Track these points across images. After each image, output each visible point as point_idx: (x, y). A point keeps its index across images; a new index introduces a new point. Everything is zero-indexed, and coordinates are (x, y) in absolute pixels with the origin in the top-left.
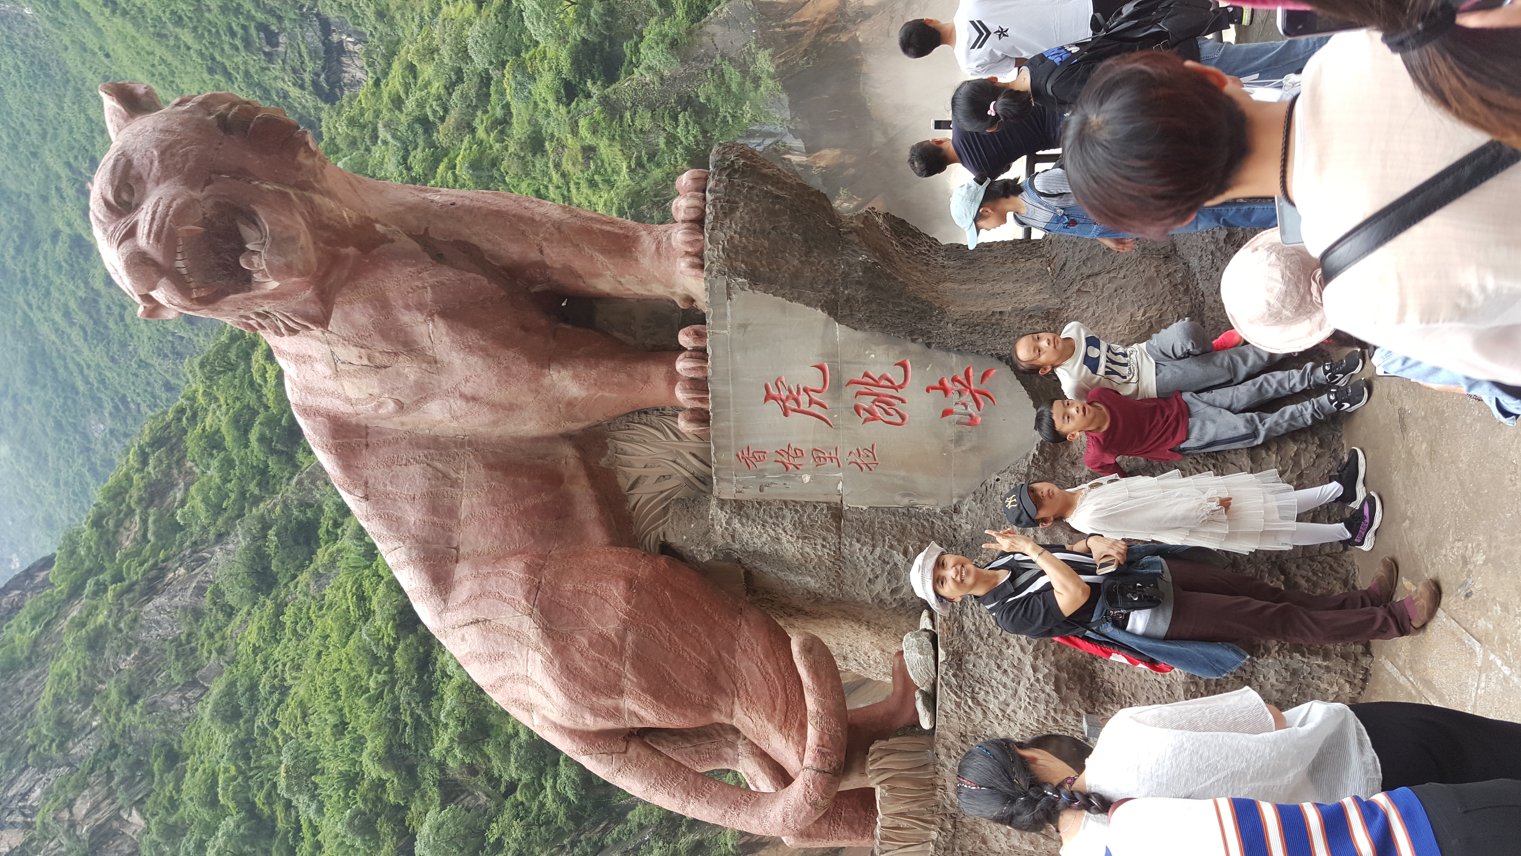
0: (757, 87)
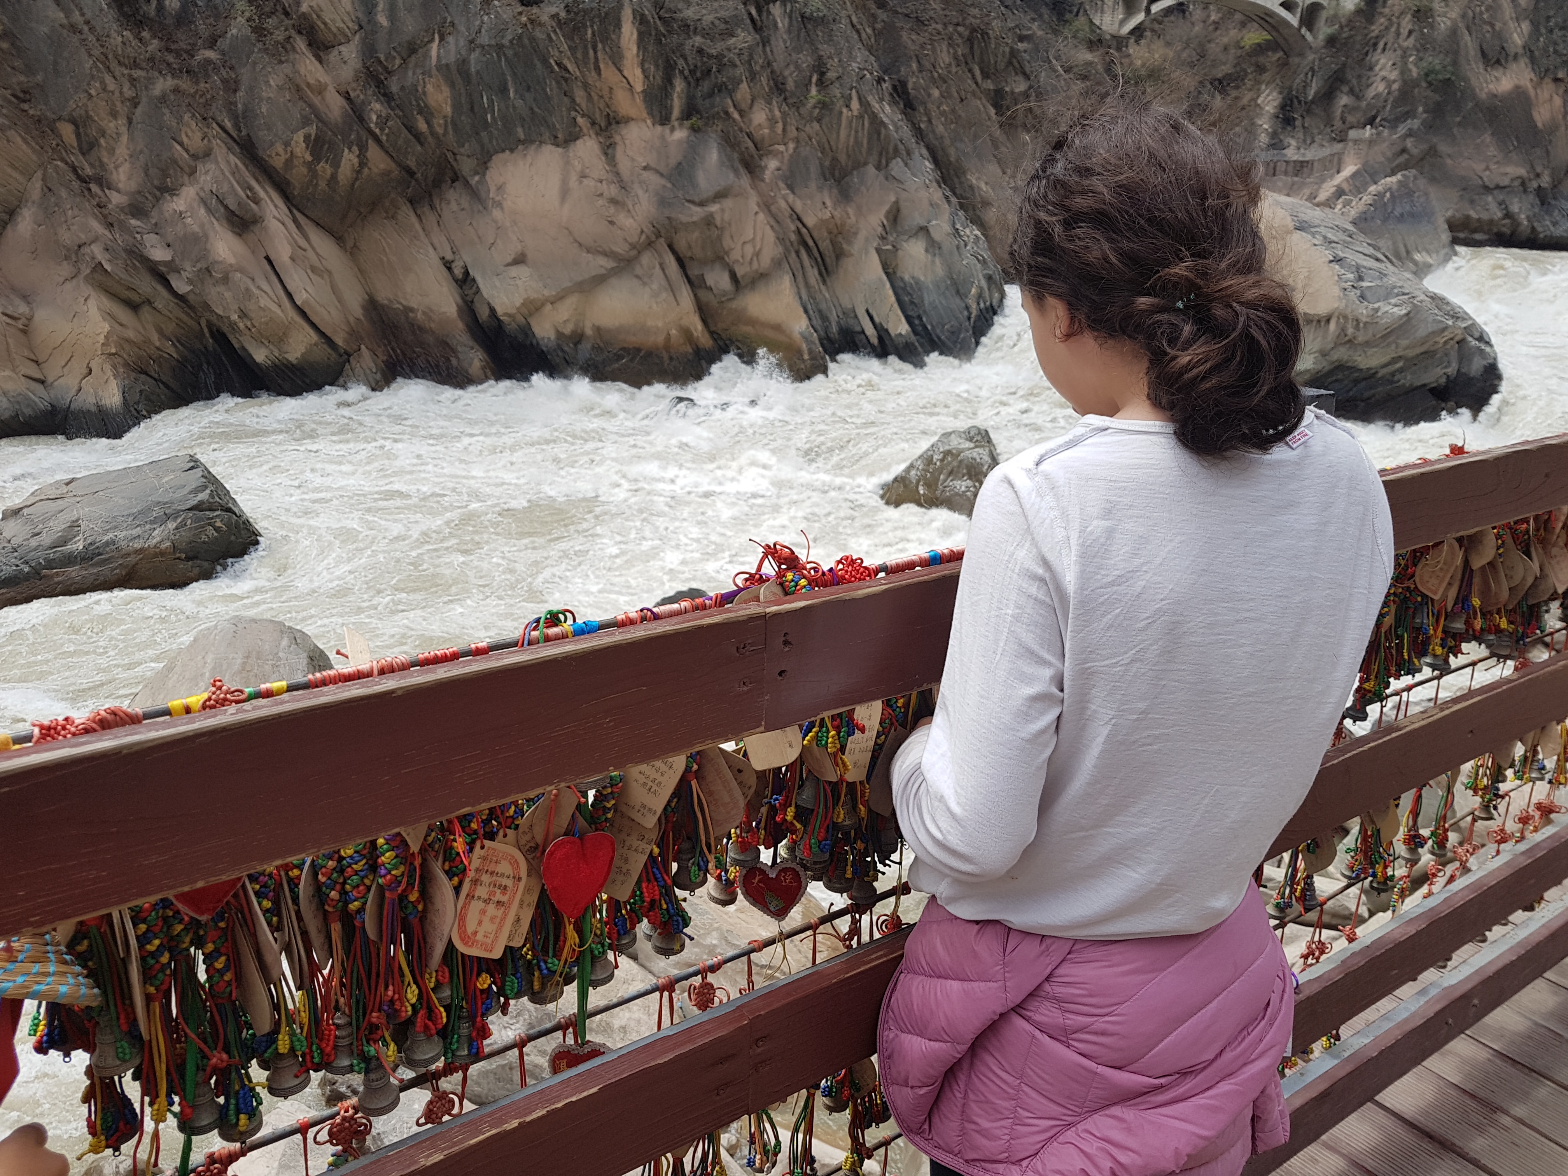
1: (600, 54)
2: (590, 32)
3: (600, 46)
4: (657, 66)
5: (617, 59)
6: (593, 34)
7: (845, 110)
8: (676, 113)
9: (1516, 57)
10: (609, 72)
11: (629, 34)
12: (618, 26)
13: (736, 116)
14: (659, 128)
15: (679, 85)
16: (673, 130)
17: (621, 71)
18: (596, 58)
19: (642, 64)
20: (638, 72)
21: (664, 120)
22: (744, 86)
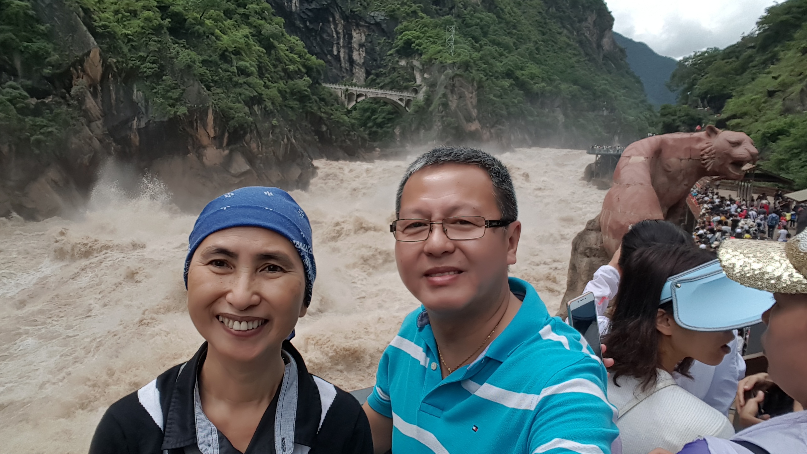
0: (170, 105)
1: (198, 125)
2: (195, 117)
3: (199, 122)
4: (219, 129)
5: (205, 126)
6: (197, 117)
7: (282, 142)
8: (225, 144)
9: (475, 120)
10: (201, 131)
11: (210, 117)
12: (207, 115)
13: (246, 145)
14: (219, 150)
15: (227, 135)
16: (224, 151)
17: (206, 130)
18: (197, 126)
19: (214, 128)
20: (213, 130)
21: (220, 146)
22: (249, 135)
